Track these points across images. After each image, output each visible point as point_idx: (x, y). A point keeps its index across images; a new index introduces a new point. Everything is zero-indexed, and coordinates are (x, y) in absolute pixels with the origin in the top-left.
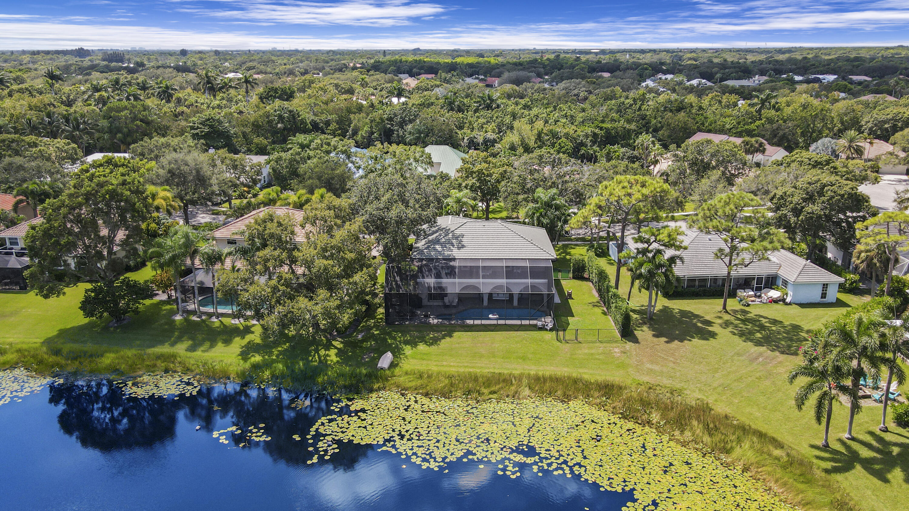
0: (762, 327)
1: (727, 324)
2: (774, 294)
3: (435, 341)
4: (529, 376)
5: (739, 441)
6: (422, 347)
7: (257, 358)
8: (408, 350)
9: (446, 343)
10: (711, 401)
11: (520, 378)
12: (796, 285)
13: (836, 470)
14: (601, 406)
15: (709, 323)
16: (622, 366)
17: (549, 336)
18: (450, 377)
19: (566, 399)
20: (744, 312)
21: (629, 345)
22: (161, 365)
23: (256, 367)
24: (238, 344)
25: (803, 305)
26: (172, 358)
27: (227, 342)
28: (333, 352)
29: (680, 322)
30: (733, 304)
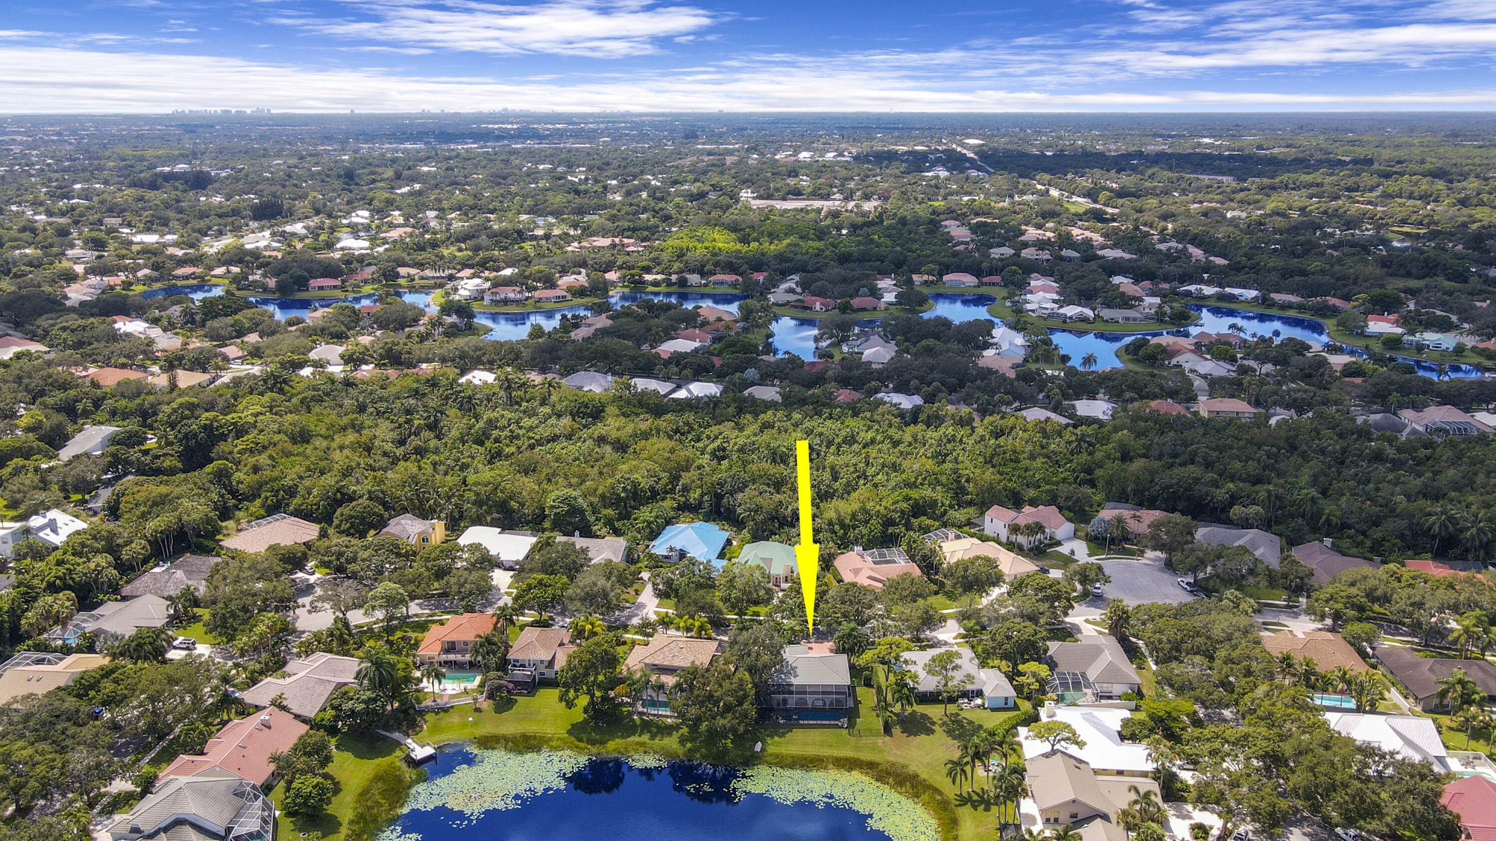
0: (962, 727)
1: (944, 724)
2: (979, 701)
3: (782, 735)
4: (833, 757)
5: (924, 792)
6: (776, 739)
7: (689, 745)
8: (769, 740)
9: (789, 735)
10: (919, 772)
11: (828, 758)
12: (990, 699)
13: (960, 805)
14: (867, 774)
15: (934, 723)
16: (881, 751)
17: (845, 732)
18: (793, 757)
19: (850, 770)
20: (958, 715)
21: (887, 738)
22: (642, 749)
23: (690, 750)
24: (676, 736)
25: (993, 710)
26: (643, 744)
27: (670, 734)
28: (729, 741)
29: (919, 722)
30: (952, 708)
